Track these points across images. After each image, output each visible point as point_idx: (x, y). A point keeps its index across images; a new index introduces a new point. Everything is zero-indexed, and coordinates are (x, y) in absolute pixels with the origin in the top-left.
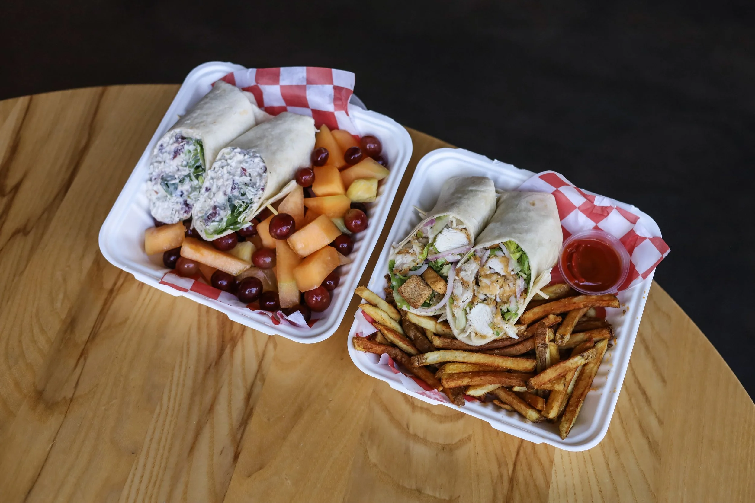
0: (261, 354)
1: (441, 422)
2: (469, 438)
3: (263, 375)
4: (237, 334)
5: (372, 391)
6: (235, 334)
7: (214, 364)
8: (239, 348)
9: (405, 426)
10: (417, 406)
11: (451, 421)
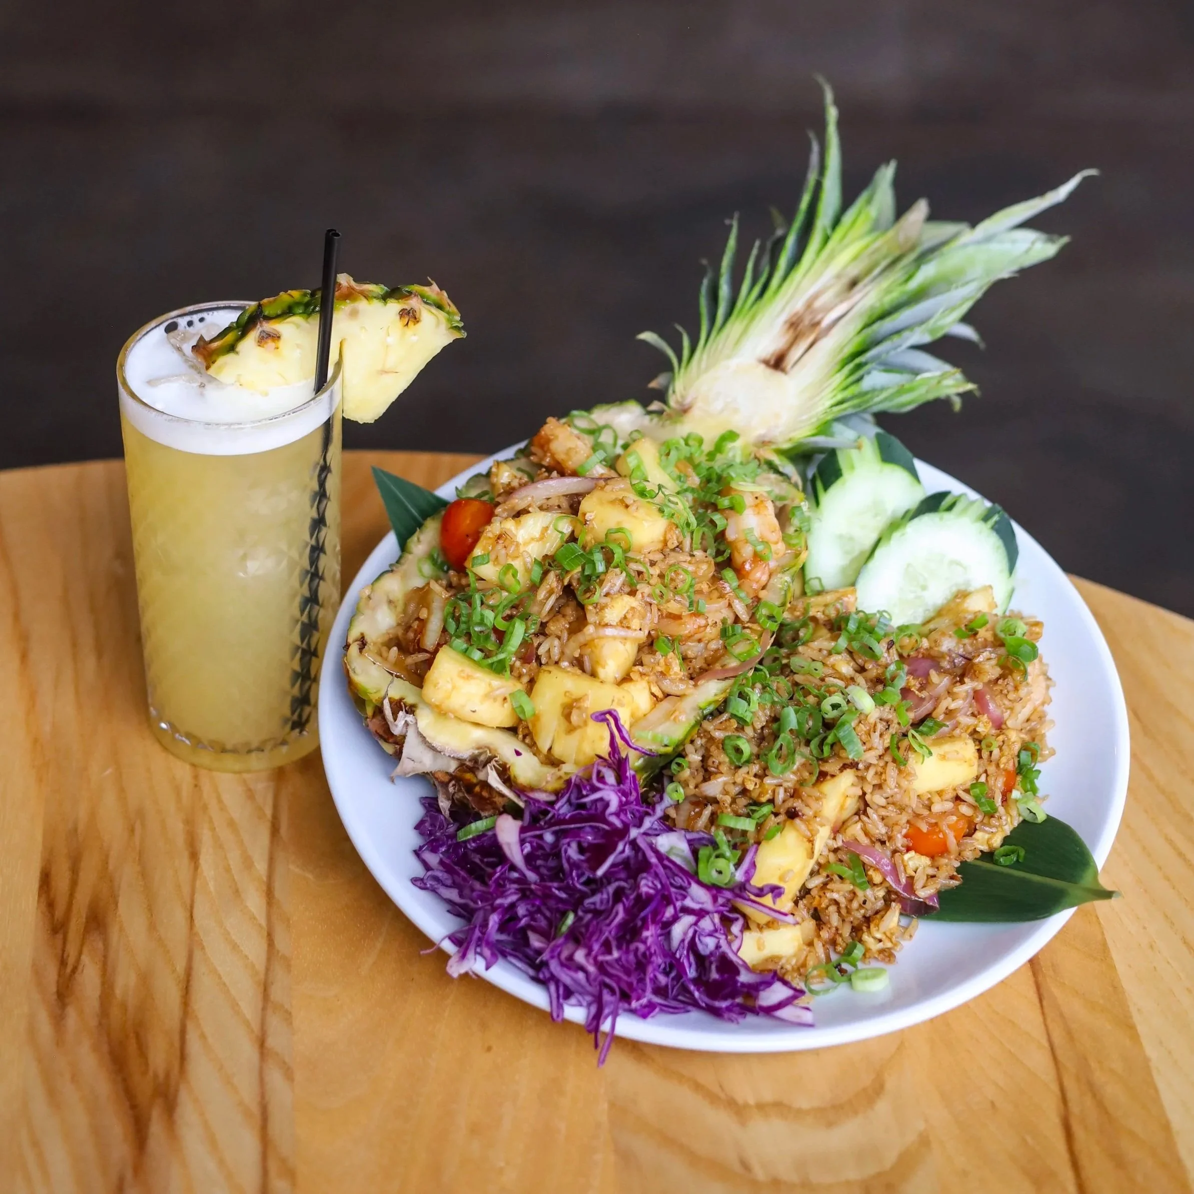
0: (255, 1109)
1: (830, 1125)
2: (924, 1141)
3: (283, 1161)
4: (167, 1076)
5: (606, 1106)
6: (161, 1075)
7: (129, 1175)
8: (187, 1111)
9: (737, 1167)
10: (746, 1106)
11: (856, 1112)
